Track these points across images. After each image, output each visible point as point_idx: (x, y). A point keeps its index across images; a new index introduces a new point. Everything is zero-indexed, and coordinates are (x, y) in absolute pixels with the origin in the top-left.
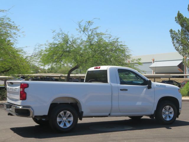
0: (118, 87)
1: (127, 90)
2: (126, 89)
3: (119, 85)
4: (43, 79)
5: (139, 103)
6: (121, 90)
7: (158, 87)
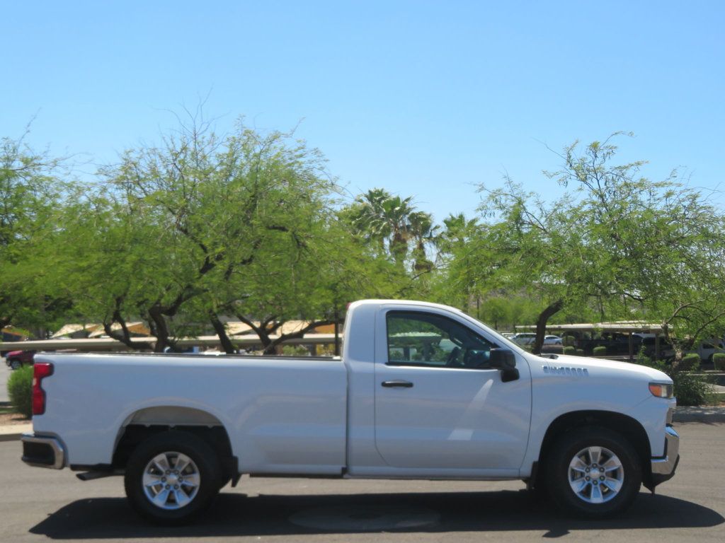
0: (375, 375)
1: (410, 385)
2: (408, 380)
3: (382, 367)
5: (461, 435)
6: (384, 385)
7: (549, 374)
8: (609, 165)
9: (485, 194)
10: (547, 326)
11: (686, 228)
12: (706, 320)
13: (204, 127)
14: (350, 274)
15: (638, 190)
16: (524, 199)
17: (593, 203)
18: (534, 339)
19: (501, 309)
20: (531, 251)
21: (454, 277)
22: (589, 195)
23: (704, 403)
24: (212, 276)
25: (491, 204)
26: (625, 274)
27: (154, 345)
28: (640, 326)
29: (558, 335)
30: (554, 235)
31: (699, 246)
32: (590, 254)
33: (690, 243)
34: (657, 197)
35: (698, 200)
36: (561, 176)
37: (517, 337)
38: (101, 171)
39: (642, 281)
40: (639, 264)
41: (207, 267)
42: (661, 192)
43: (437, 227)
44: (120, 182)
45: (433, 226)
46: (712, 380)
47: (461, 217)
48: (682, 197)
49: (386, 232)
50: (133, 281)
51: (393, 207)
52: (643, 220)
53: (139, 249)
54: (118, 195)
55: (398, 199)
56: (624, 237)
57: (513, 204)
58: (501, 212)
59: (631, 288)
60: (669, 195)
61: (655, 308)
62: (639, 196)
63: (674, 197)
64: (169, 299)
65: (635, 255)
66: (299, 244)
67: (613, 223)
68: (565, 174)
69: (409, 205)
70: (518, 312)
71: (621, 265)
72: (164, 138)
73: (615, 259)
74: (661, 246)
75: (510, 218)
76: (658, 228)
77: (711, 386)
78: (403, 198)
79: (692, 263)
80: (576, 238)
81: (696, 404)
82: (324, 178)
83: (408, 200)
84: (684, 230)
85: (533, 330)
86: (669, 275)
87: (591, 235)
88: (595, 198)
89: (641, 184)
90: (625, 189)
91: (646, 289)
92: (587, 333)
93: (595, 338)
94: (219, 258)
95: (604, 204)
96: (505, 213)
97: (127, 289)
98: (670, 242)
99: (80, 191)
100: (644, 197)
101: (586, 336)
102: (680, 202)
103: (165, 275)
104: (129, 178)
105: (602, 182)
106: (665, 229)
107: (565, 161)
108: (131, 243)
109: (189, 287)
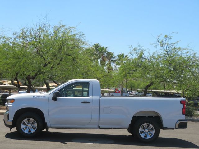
4: (167, 95)
8: (170, 42)
9: (132, 49)
10: (148, 90)
11: (192, 63)
12: (196, 91)
13: (47, 22)
14: (89, 71)
15: (178, 50)
16: (143, 51)
17: (164, 54)
18: (143, 94)
19: (133, 84)
20: (145, 67)
21: (121, 73)
22: (164, 51)
23: (193, 116)
24: (47, 68)
25: (133, 52)
26: (172, 76)
27: (27, 88)
28: (176, 92)
29: (151, 93)
30: (152, 63)
31: (195, 69)
32: (162, 69)
33: (193, 67)
34: (183, 53)
35: (196, 54)
36: (155, 45)
37: (138, 93)
38: (15, 34)
39: (178, 78)
40: (177, 73)
41: (45, 65)
42: (185, 51)
43: (115, 57)
44: (20, 38)
45: (114, 57)
46: (196, 110)
47: (123, 54)
48: (191, 54)
49: (99, 57)
50: (22, 68)
51: (102, 50)
52: (179, 60)
53: (25, 58)
54: (19, 41)
55: (104, 47)
56: (173, 65)
57: (140, 52)
58: (136, 54)
59: (174, 80)
60: (187, 52)
61: (181, 86)
62: (178, 52)
63: (189, 53)
64: (33, 74)
65: (176, 70)
66: (74, 60)
67: (170, 60)
68: (156, 44)
69: (107, 50)
70: (139, 85)
71: (171, 73)
72: (34, 24)
73: (170, 71)
74: (184, 68)
75: (139, 57)
76: (183, 62)
77: (196, 111)
78: (105, 47)
79: (193, 74)
80: (158, 64)
81: (191, 116)
82: (84, 41)
83: (106, 48)
84: (191, 63)
85: (143, 91)
86: (186, 77)
87: (163, 63)
88: (165, 52)
89: (179, 49)
90: (174, 50)
91: (178, 81)
92: (160, 93)
93: (162, 95)
94: (49, 63)
95: (168, 54)
96: (138, 55)
97: (20, 71)
98: (187, 67)
99: (8, 39)
100: (180, 53)
101: (159, 94)
102: (190, 55)
103: (33, 67)
104: (23, 36)
105: (167, 47)
106: (185, 63)
107: (157, 40)
108: (23, 57)
109: (39, 71)
